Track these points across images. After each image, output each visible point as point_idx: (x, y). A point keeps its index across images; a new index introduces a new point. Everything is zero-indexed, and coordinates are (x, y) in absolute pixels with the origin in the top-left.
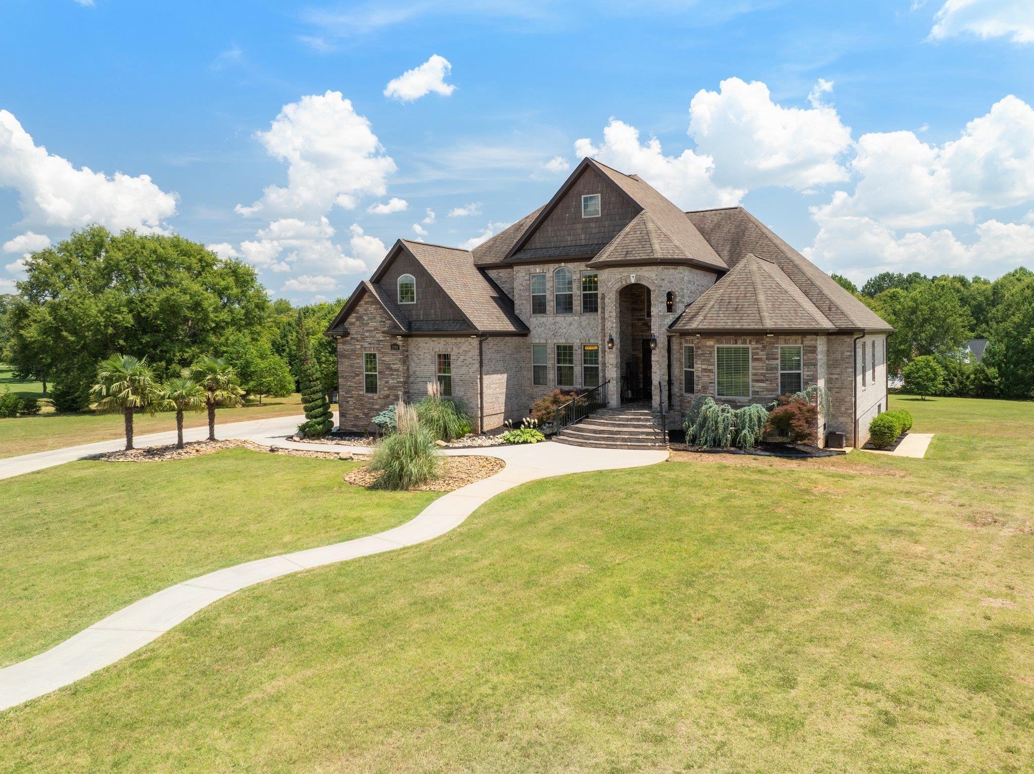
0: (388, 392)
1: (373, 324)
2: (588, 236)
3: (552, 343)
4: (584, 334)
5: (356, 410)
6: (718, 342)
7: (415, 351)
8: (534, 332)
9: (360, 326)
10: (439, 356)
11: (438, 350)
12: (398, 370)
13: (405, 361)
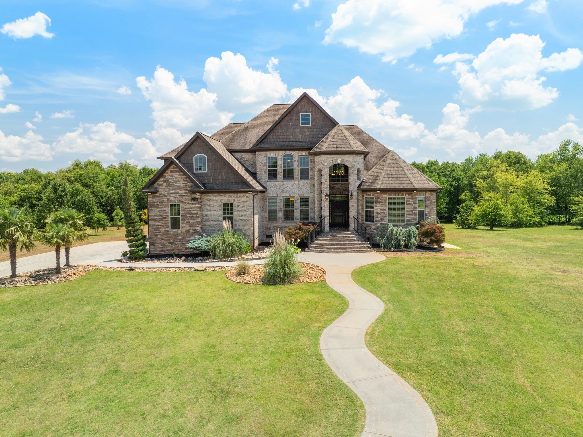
0: (189, 228)
1: (177, 185)
2: (303, 136)
3: (282, 197)
4: (301, 191)
5: (163, 241)
6: (389, 195)
7: (207, 202)
8: (269, 190)
9: (167, 187)
10: (224, 205)
11: (224, 201)
12: (196, 214)
13: (201, 208)
